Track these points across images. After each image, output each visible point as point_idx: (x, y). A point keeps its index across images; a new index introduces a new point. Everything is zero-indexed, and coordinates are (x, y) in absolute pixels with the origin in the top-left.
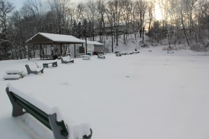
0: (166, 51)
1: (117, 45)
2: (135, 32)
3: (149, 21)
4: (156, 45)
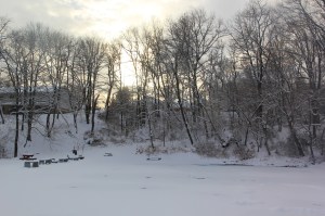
0: (144, 156)
1: (29, 138)
2: (74, 110)
3: (106, 87)
4: (123, 142)
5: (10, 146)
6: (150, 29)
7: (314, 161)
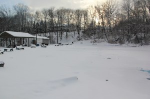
0: (92, 43)
1: (61, 39)
2: (74, 31)
5: (56, 41)
6: (96, 5)
7: (142, 45)
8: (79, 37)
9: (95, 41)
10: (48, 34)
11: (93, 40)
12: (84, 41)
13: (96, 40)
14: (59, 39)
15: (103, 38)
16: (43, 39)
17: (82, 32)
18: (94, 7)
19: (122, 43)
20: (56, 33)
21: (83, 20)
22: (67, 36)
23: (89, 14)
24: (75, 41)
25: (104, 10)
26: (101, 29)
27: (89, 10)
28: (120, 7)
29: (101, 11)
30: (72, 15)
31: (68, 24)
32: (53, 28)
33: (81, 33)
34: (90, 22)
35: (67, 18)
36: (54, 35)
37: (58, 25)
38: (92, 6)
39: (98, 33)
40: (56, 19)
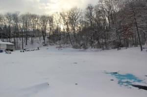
0: (58, 49)
1: (26, 44)
3: (49, 29)
4: (53, 45)
5: (21, 46)
6: (62, 12)
7: (103, 49)
8: (44, 43)
9: (61, 47)
10: (12, 40)
11: (59, 46)
12: (49, 47)
13: (61, 45)
14: (24, 44)
15: (67, 44)
16: (7, 45)
17: (48, 38)
18: (59, 14)
19: (85, 48)
20: (21, 39)
21: (48, 26)
22: (32, 42)
23: (54, 20)
24: (41, 47)
25: (69, 17)
26: (66, 35)
27: (54, 17)
28: (83, 15)
29: (66, 18)
30: (37, 21)
31: (34, 30)
32: (17, 33)
33: (46, 38)
34: (55, 28)
35: (32, 23)
36: (19, 41)
37: (23, 31)
38: (57, 13)
39: (63, 39)
40: (21, 25)
